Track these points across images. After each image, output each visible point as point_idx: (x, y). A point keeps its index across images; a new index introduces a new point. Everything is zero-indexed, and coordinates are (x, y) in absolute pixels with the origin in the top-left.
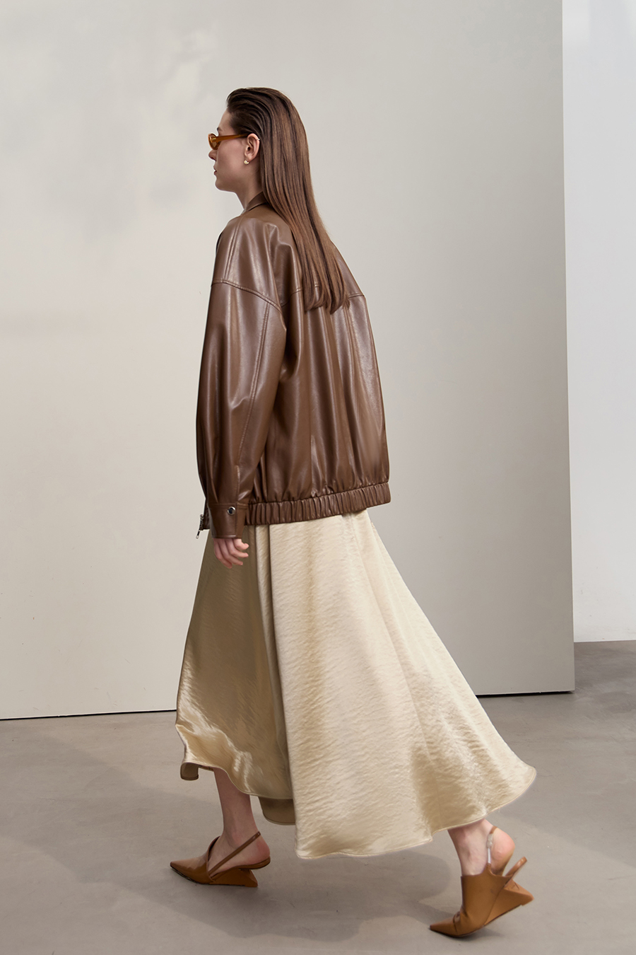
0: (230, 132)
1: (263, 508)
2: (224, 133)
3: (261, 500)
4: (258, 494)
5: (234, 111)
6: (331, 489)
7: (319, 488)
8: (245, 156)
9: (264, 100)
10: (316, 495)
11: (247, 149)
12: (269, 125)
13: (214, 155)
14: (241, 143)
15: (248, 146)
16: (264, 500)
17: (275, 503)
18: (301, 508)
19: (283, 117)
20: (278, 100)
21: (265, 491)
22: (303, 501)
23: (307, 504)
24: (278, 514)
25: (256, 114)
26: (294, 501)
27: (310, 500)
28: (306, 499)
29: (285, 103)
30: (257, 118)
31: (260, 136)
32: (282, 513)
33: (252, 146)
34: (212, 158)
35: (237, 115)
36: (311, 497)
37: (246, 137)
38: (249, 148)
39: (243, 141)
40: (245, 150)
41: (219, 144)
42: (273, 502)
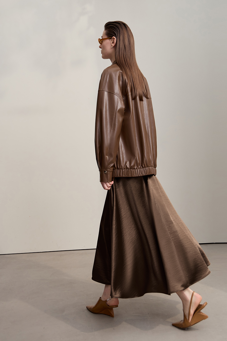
0: (106, 37)
1: (117, 171)
2: (104, 38)
3: (116, 168)
4: (116, 166)
5: (107, 30)
6: (142, 166)
7: (137, 166)
8: (111, 45)
9: (117, 24)
10: (136, 168)
11: (112, 42)
12: (119, 33)
13: (101, 46)
14: (110, 40)
15: (112, 41)
16: (118, 169)
17: (121, 170)
18: (131, 172)
19: (124, 30)
20: (122, 24)
21: (118, 165)
22: (131, 170)
23: (133, 171)
24: (122, 173)
25: (114, 29)
26: (128, 169)
27: (134, 170)
28: (133, 169)
29: (125, 25)
30: (115, 31)
31: (116, 37)
32: (124, 173)
33: (114, 41)
34: (100, 48)
35: (108, 31)
36: (134, 169)
37: (111, 38)
38: (113, 42)
39: (111, 40)
40: (111, 43)
41: (102, 42)
42: (121, 169)
